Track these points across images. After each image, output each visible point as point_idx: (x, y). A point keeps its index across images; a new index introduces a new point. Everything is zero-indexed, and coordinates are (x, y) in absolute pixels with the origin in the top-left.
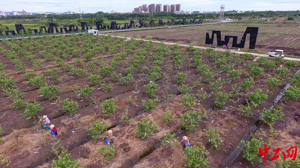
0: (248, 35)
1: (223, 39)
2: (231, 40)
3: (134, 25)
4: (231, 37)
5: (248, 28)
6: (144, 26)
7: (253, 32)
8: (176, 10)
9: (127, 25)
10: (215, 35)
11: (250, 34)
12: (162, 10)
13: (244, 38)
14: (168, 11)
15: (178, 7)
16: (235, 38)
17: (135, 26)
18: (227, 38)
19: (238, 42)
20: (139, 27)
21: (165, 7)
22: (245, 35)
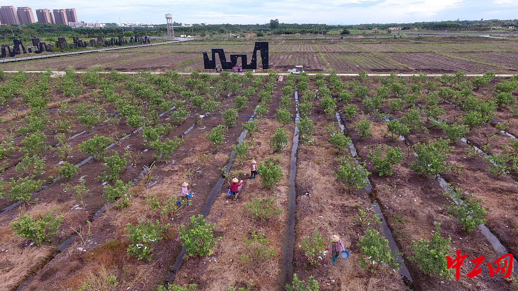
0: (259, 52)
1: (228, 60)
2: (239, 60)
3: (23, 48)
4: (238, 56)
5: (257, 44)
6: (47, 51)
7: (262, 47)
8: (68, 21)
9: (7, 49)
10: (217, 54)
11: (260, 51)
12: (35, 19)
13: (255, 56)
14: (49, 21)
15: (71, 14)
16: (244, 57)
17: (27, 51)
18: (234, 58)
19: (249, 62)
20: (37, 52)
21: (41, 14)
22: (255, 52)
